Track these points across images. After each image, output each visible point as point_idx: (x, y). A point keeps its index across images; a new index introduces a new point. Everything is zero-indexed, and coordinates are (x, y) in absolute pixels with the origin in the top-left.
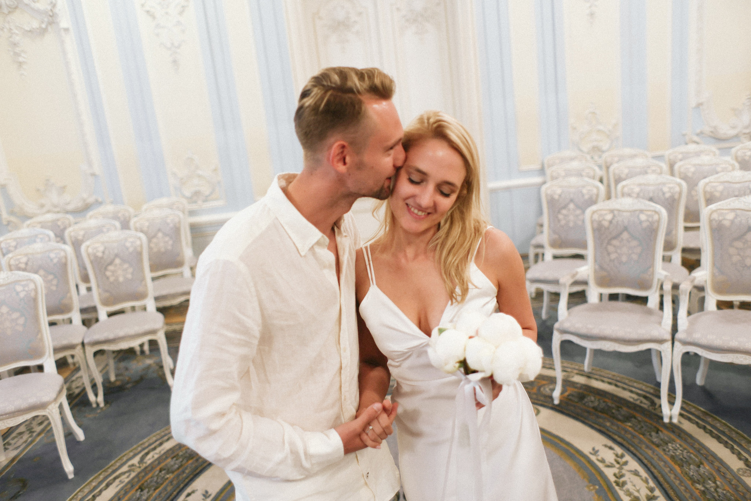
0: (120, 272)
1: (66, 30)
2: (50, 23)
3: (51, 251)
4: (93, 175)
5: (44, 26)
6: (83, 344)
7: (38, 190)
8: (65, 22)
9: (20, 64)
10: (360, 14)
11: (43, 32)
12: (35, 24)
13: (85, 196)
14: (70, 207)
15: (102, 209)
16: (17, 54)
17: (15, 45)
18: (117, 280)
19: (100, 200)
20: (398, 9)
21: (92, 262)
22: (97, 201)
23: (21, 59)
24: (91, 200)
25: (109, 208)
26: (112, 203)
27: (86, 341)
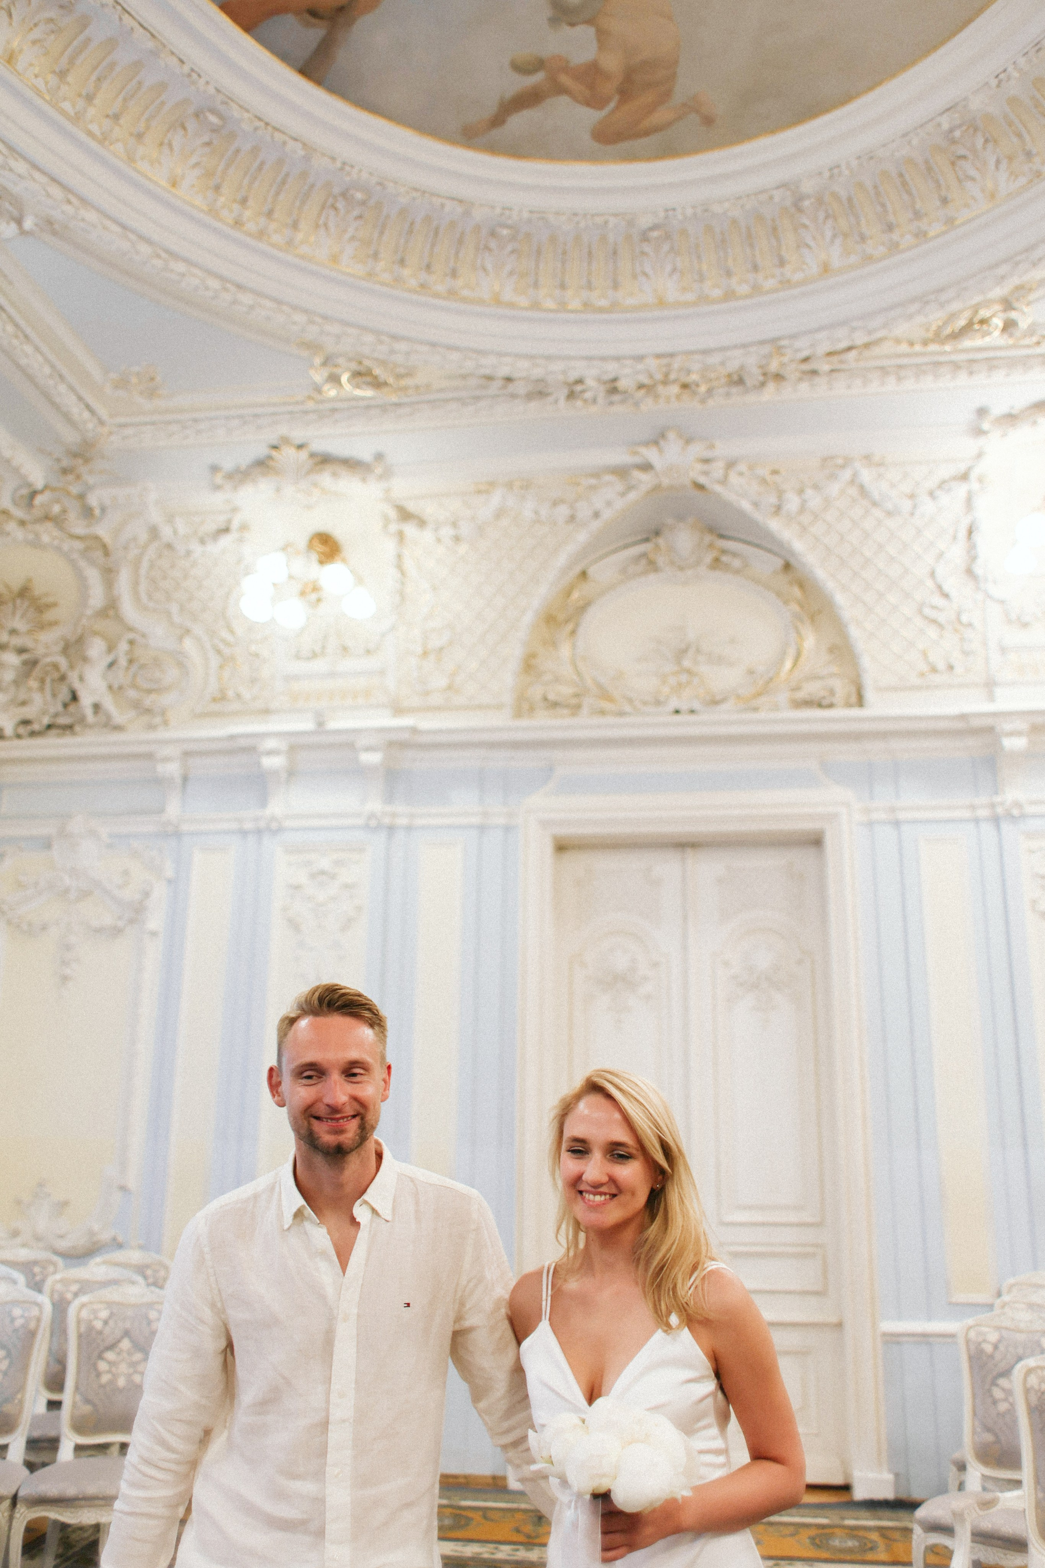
0: (123, 1368)
1: (154, 934)
2: (132, 921)
3: (16, 1303)
4: (123, 1188)
5: (120, 924)
6: (15, 1499)
7: (19, 1202)
8: (155, 921)
9: (65, 979)
10: (656, 965)
11: (116, 932)
12: (108, 920)
13: (96, 1227)
14: (63, 1245)
15: (119, 1256)
16: (65, 963)
17: (68, 947)
18: (112, 1382)
19: (120, 1239)
20: (726, 964)
21: (80, 1336)
22: (114, 1239)
23: (68, 971)
24: (105, 1236)
25: (135, 1256)
26: (141, 1247)
27: (21, 1494)
